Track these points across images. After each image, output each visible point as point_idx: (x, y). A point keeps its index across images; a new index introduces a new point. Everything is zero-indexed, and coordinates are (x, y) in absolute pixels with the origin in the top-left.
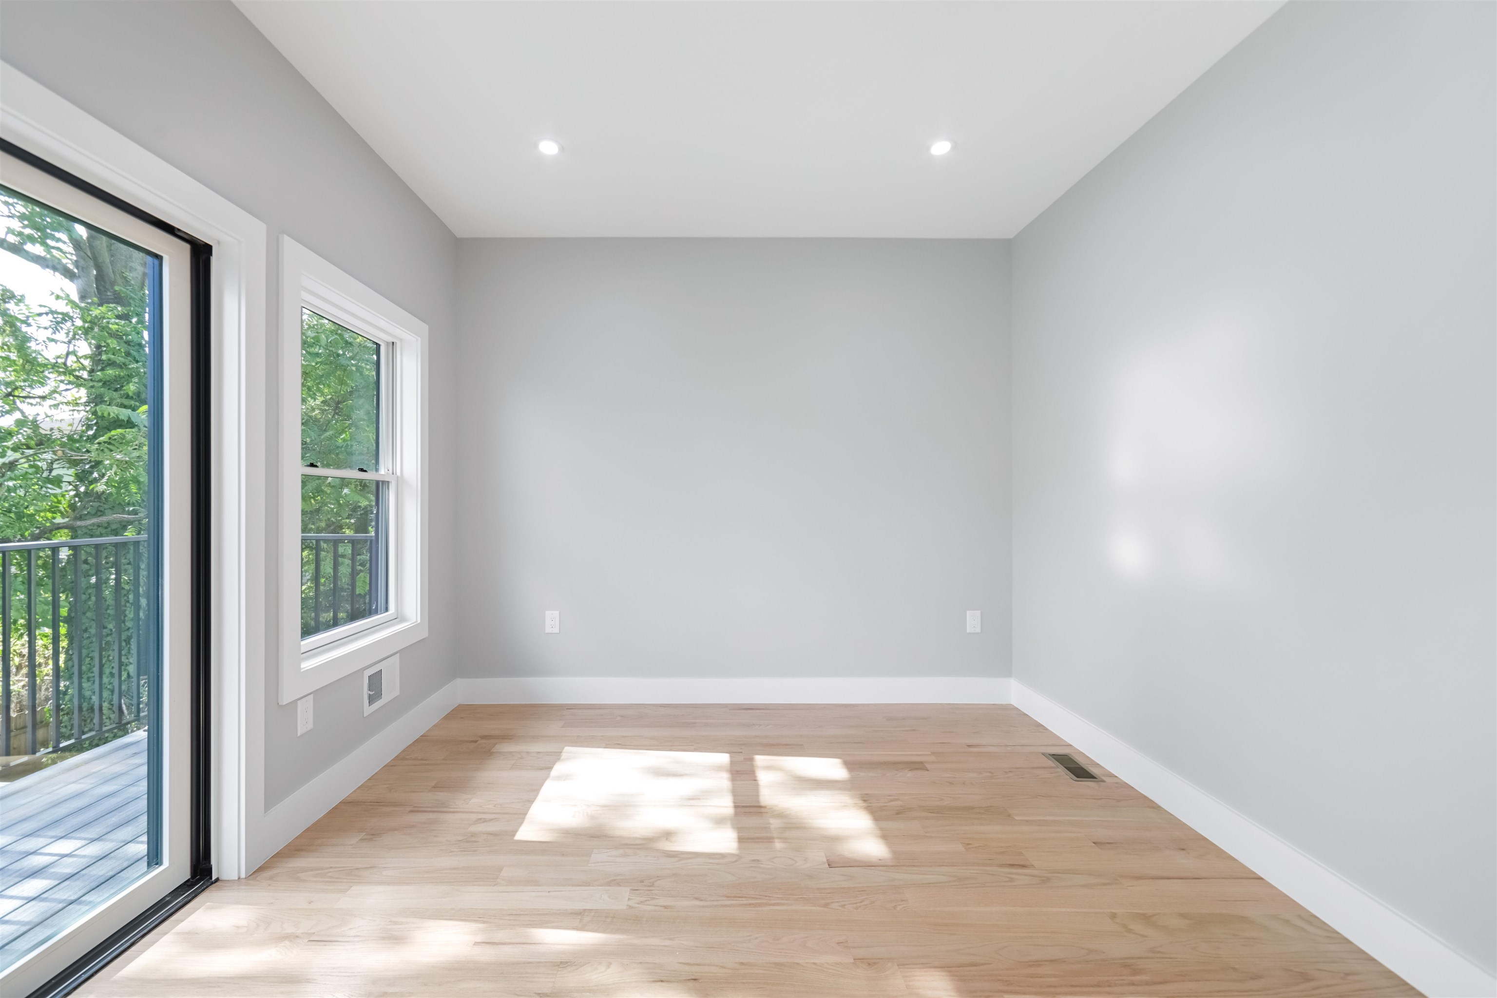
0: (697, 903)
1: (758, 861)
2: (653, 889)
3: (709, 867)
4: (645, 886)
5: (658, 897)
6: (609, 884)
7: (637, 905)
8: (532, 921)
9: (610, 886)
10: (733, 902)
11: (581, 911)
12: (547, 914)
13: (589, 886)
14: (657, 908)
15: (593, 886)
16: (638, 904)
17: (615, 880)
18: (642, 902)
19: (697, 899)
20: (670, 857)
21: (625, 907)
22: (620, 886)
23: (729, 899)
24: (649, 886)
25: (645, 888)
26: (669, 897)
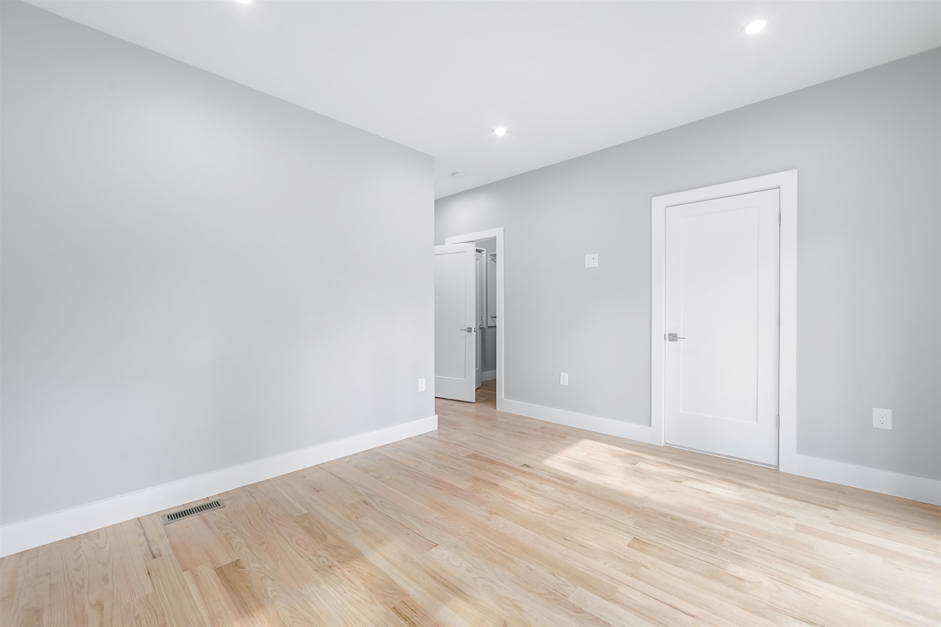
0: (533, 567)
1: (467, 570)
2: (552, 590)
3: (501, 584)
4: (556, 595)
5: (553, 583)
6: (582, 611)
7: (571, 585)
8: (649, 612)
9: (581, 609)
10: (512, 557)
11: (610, 601)
12: (637, 611)
13: (597, 618)
14: (559, 577)
15: (595, 616)
16: (569, 586)
17: (575, 612)
18: (566, 586)
19: (531, 569)
20: (519, 607)
21: (579, 588)
22: (573, 604)
23: (513, 560)
24: (553, 593)
25: (557, 593)
26: (546, 579)
